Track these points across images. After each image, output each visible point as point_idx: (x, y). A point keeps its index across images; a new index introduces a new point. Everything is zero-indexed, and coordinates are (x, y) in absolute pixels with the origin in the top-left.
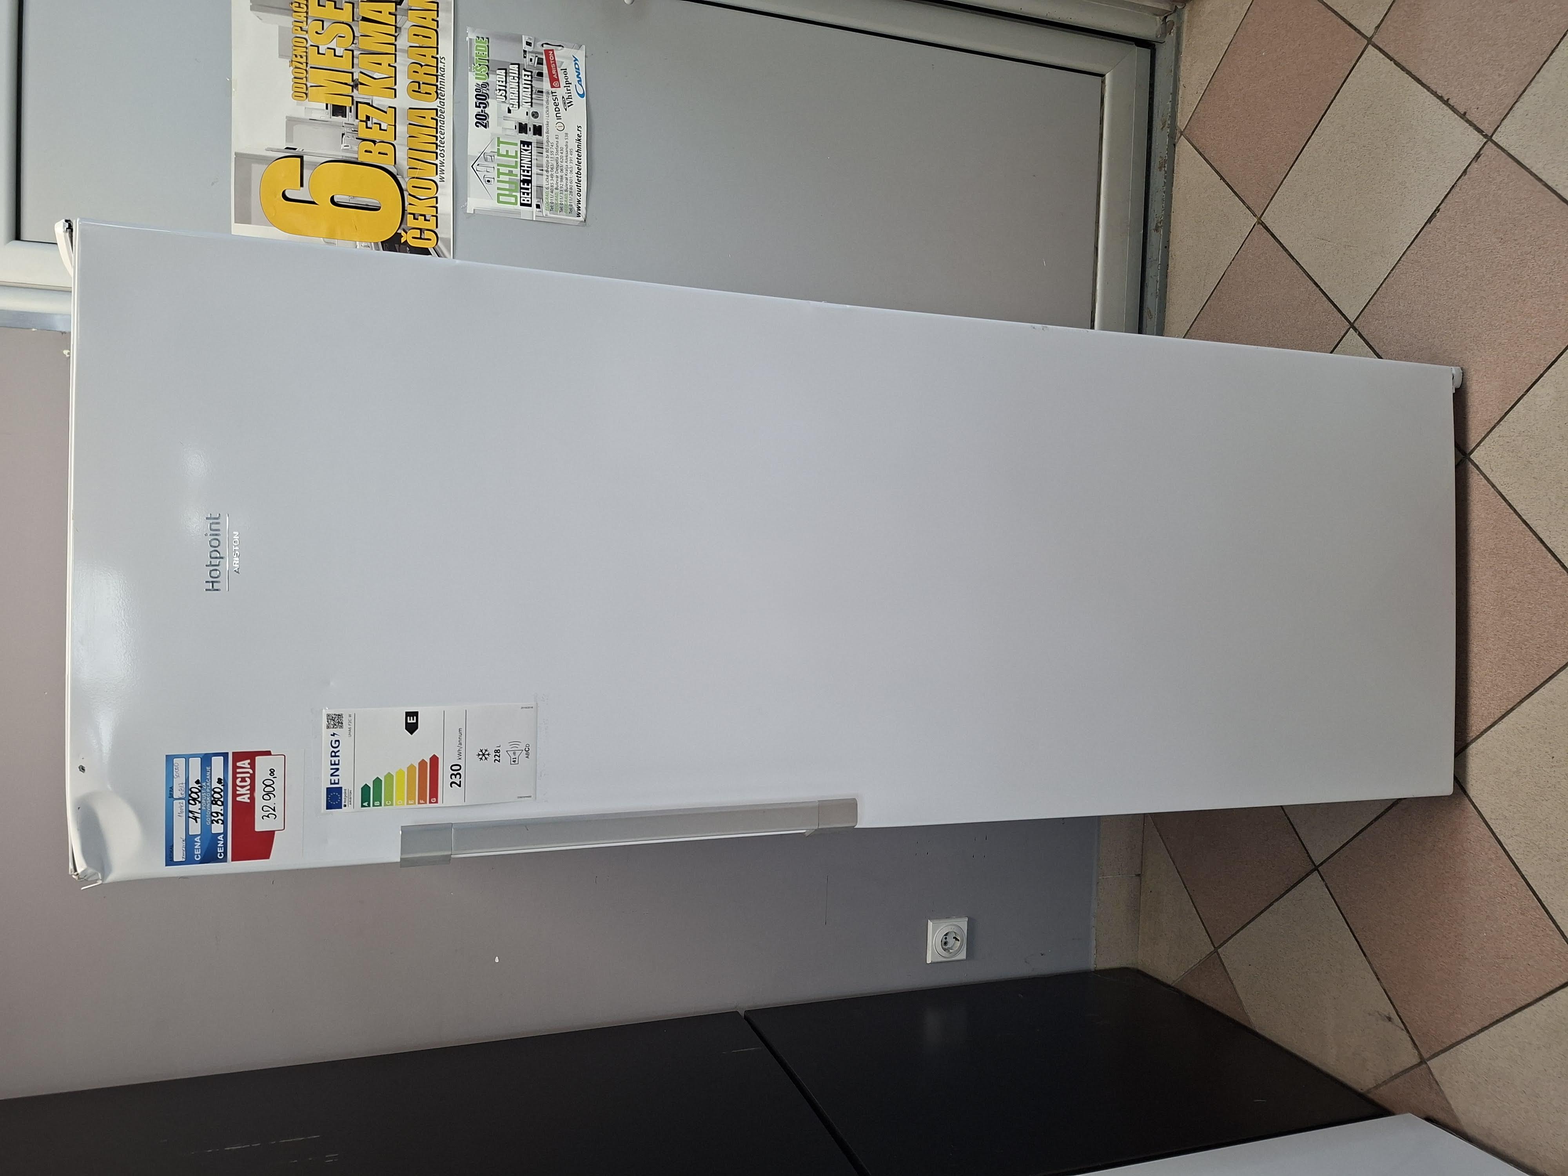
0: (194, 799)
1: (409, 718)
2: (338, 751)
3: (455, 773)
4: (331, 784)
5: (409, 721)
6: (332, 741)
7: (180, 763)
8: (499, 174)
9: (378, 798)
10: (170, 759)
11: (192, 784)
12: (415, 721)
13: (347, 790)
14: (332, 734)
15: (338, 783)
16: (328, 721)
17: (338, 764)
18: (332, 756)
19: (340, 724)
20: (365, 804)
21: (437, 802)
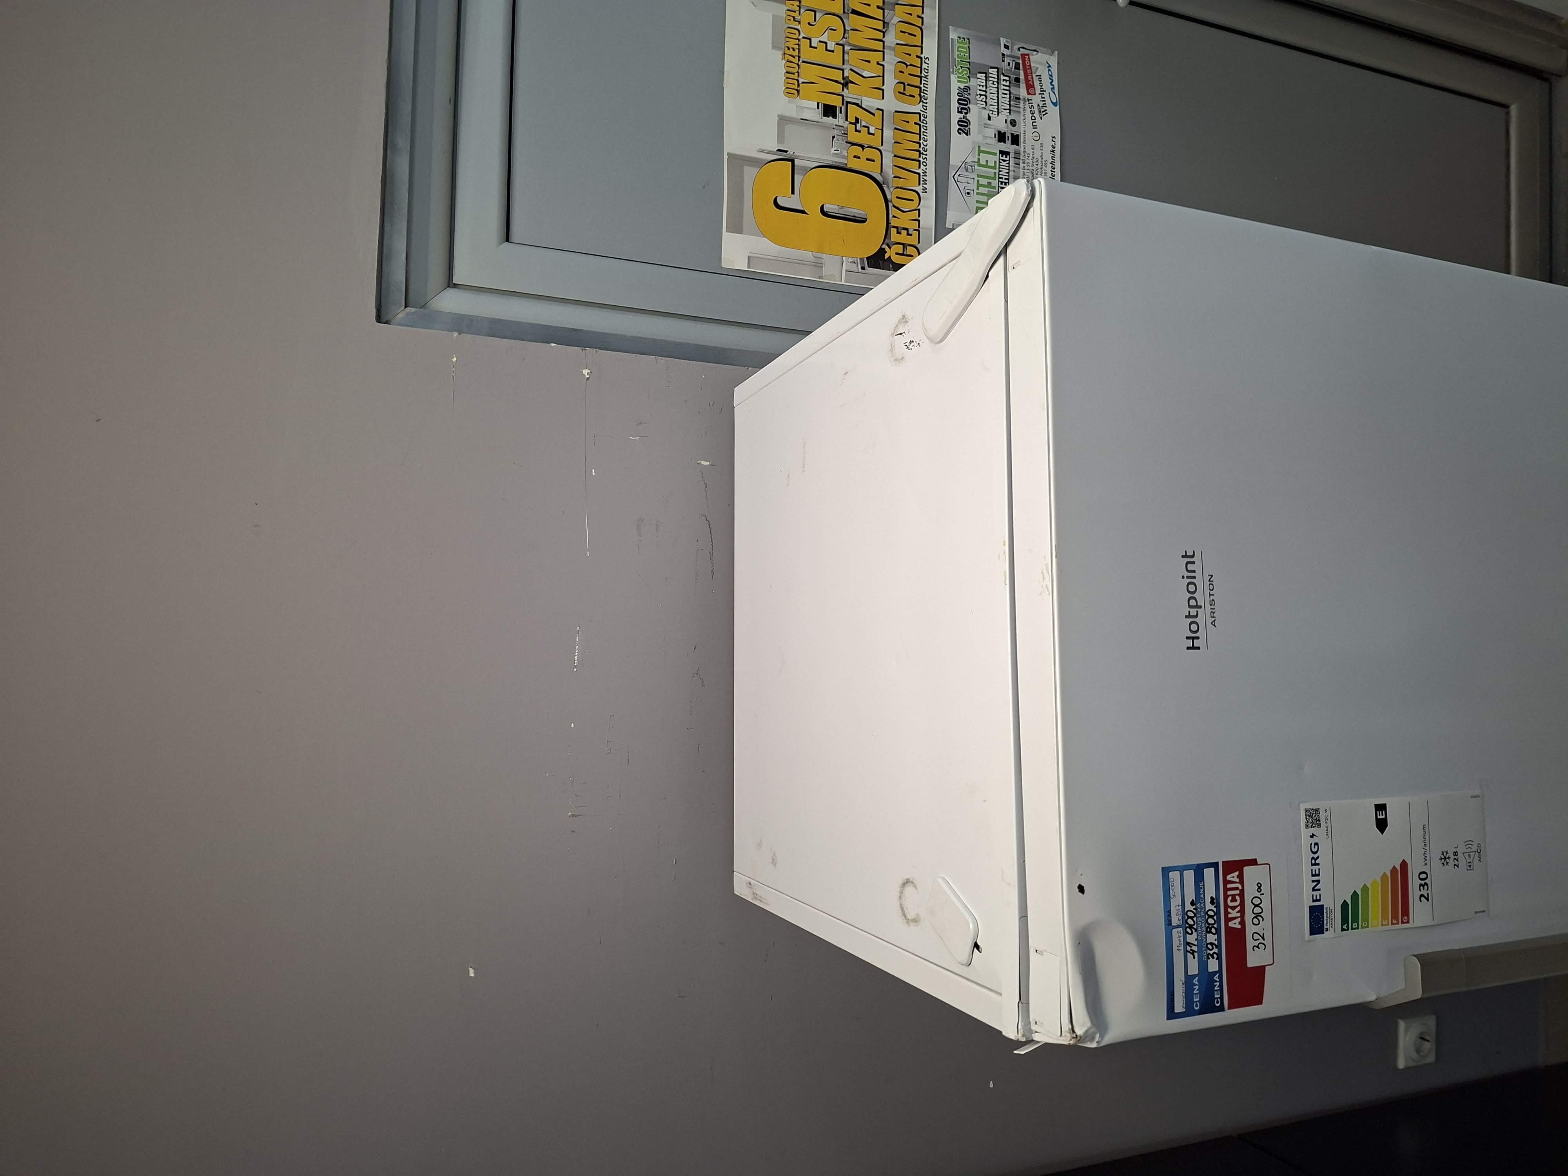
0: (1191, 927)
1: (1378, 812)
2: (1318, 857)
3: (1423, 882)
4: (1314, 901)
5: (1379, 817)
6: (1311, 844)
7: (1174, 876)
8: (979, 185)
9: (1355, 919)
10: (1166, 871)
11: (1189, 907)
12: (1384, 817)
13: (1328, 909)
14: (1311, 835)
15: (1319, 900)
16: (1306, 818)
17: (1319, 875)
18: (1312, 865)
19: (1318, 822)
20: (1345, 927)
21: (1408, 922)
